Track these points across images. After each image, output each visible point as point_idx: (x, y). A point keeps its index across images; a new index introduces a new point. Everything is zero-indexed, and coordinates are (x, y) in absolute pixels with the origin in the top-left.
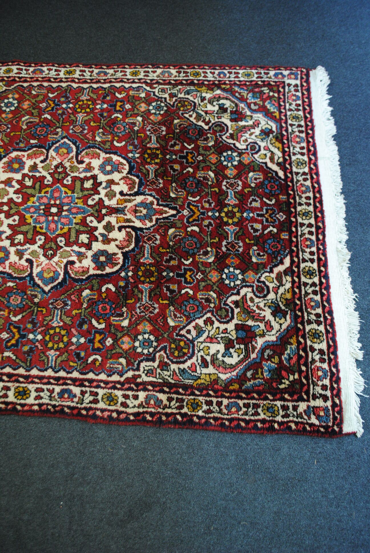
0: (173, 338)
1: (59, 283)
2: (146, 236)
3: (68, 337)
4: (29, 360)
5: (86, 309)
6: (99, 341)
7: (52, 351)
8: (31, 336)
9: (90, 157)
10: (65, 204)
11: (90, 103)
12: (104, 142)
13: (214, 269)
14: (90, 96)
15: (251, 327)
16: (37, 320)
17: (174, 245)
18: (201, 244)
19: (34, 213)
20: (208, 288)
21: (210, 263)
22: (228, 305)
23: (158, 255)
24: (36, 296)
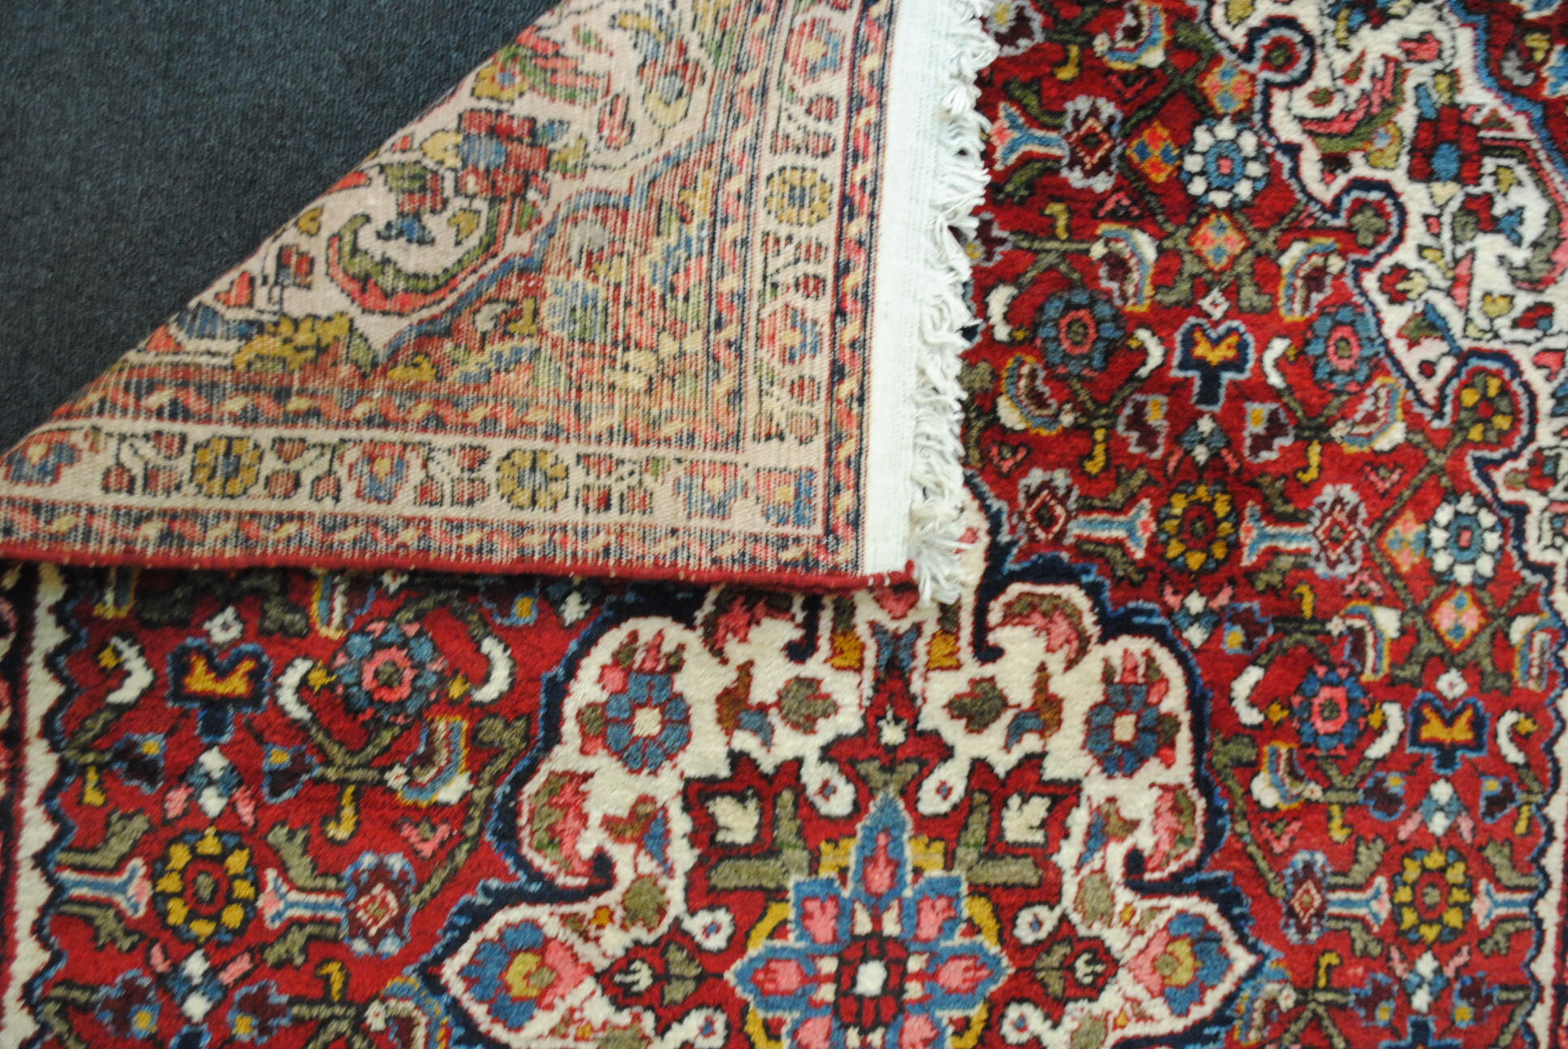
0: (1448, 434)
1: (1224, 912)
2: (1030, 531)
3: (1429, 851)
4: (1504, 995)
5: (1328, 787)
6: (1449, 723)
7: (1476, 906)
8: (1421, 1000)
9: (572, 823)
10: (843, 927)
11: (180, 856)
12: (480, 755)
13: (1188, 240)
14: (123, 860)
15: (1421, 119)
16: (1361, 985)
17: (1079, 407)
18: (1070, 285)
20: (1266, 274)
21: (1160, 250)
22: (1337, 200)
23: (1118, 481)
24: (1272, 1003)
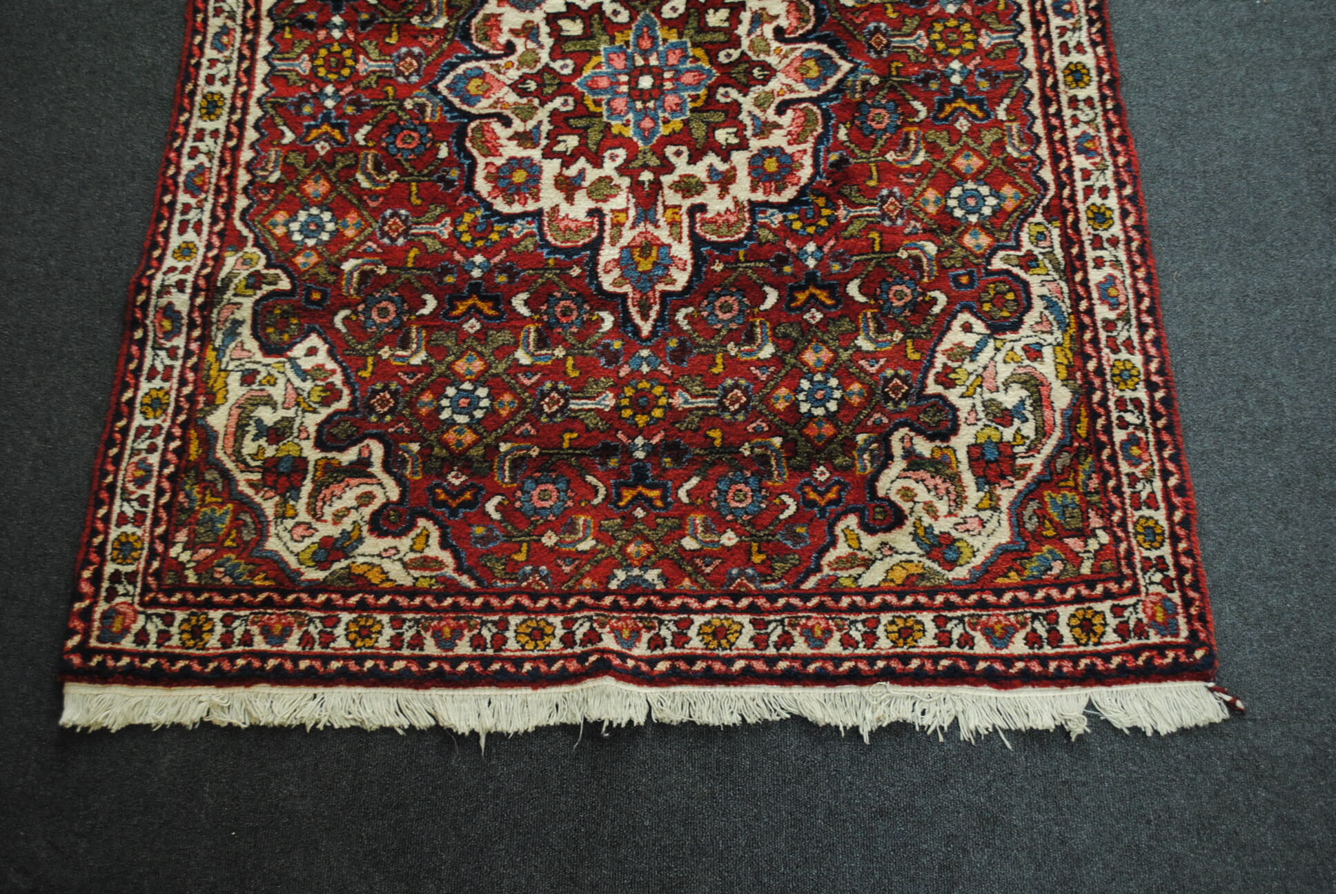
1: (831, 46)
3: (948, 20)
4: (1007, 76)
7: (980, 40)
8: (956, 80)
9: (495, 31)
10: (629, 63)
11: (323, 52)
12: (452, 10)
16: (918, 74)
19: (655, 120)
24: (865, 83)
